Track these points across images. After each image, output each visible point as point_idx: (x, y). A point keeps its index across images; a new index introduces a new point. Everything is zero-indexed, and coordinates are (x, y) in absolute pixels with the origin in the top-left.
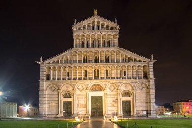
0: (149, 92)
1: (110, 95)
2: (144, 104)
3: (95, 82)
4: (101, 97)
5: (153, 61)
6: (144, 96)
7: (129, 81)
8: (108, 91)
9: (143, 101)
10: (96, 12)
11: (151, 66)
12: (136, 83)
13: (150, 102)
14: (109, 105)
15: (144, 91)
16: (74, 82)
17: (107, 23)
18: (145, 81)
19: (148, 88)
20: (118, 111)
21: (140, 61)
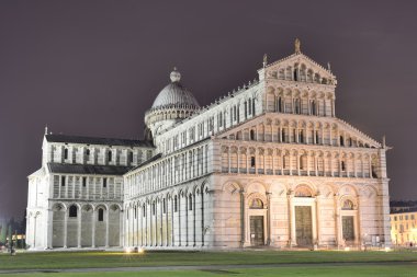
0: (381, 203)
1: (324, 205)
2: (373, 224)
3: (301, 180)
4: (310, 207)
5: (386, 148)
6: (372, 209)
7: (352, 181)
8: (321, 198)
9: (372, 217)
10: (298, 45)
11: (383, 155)
12: (362, 184)
13: (382, 221)
14: (322, 224)
15: (372, 200)
16: (268, 179)
17: (317, 69)
18: (373, 181)
19: (380, 196)
20: (336, 235)
21: (367, 146)
